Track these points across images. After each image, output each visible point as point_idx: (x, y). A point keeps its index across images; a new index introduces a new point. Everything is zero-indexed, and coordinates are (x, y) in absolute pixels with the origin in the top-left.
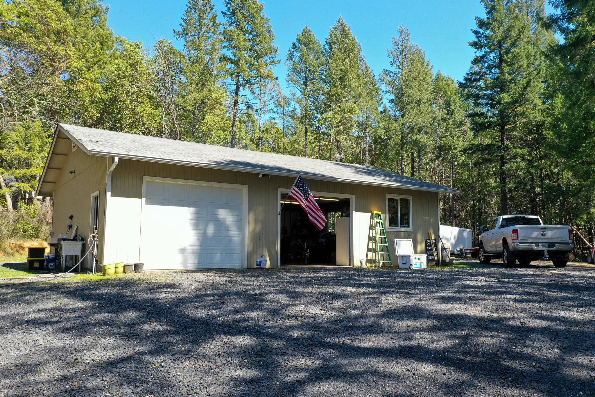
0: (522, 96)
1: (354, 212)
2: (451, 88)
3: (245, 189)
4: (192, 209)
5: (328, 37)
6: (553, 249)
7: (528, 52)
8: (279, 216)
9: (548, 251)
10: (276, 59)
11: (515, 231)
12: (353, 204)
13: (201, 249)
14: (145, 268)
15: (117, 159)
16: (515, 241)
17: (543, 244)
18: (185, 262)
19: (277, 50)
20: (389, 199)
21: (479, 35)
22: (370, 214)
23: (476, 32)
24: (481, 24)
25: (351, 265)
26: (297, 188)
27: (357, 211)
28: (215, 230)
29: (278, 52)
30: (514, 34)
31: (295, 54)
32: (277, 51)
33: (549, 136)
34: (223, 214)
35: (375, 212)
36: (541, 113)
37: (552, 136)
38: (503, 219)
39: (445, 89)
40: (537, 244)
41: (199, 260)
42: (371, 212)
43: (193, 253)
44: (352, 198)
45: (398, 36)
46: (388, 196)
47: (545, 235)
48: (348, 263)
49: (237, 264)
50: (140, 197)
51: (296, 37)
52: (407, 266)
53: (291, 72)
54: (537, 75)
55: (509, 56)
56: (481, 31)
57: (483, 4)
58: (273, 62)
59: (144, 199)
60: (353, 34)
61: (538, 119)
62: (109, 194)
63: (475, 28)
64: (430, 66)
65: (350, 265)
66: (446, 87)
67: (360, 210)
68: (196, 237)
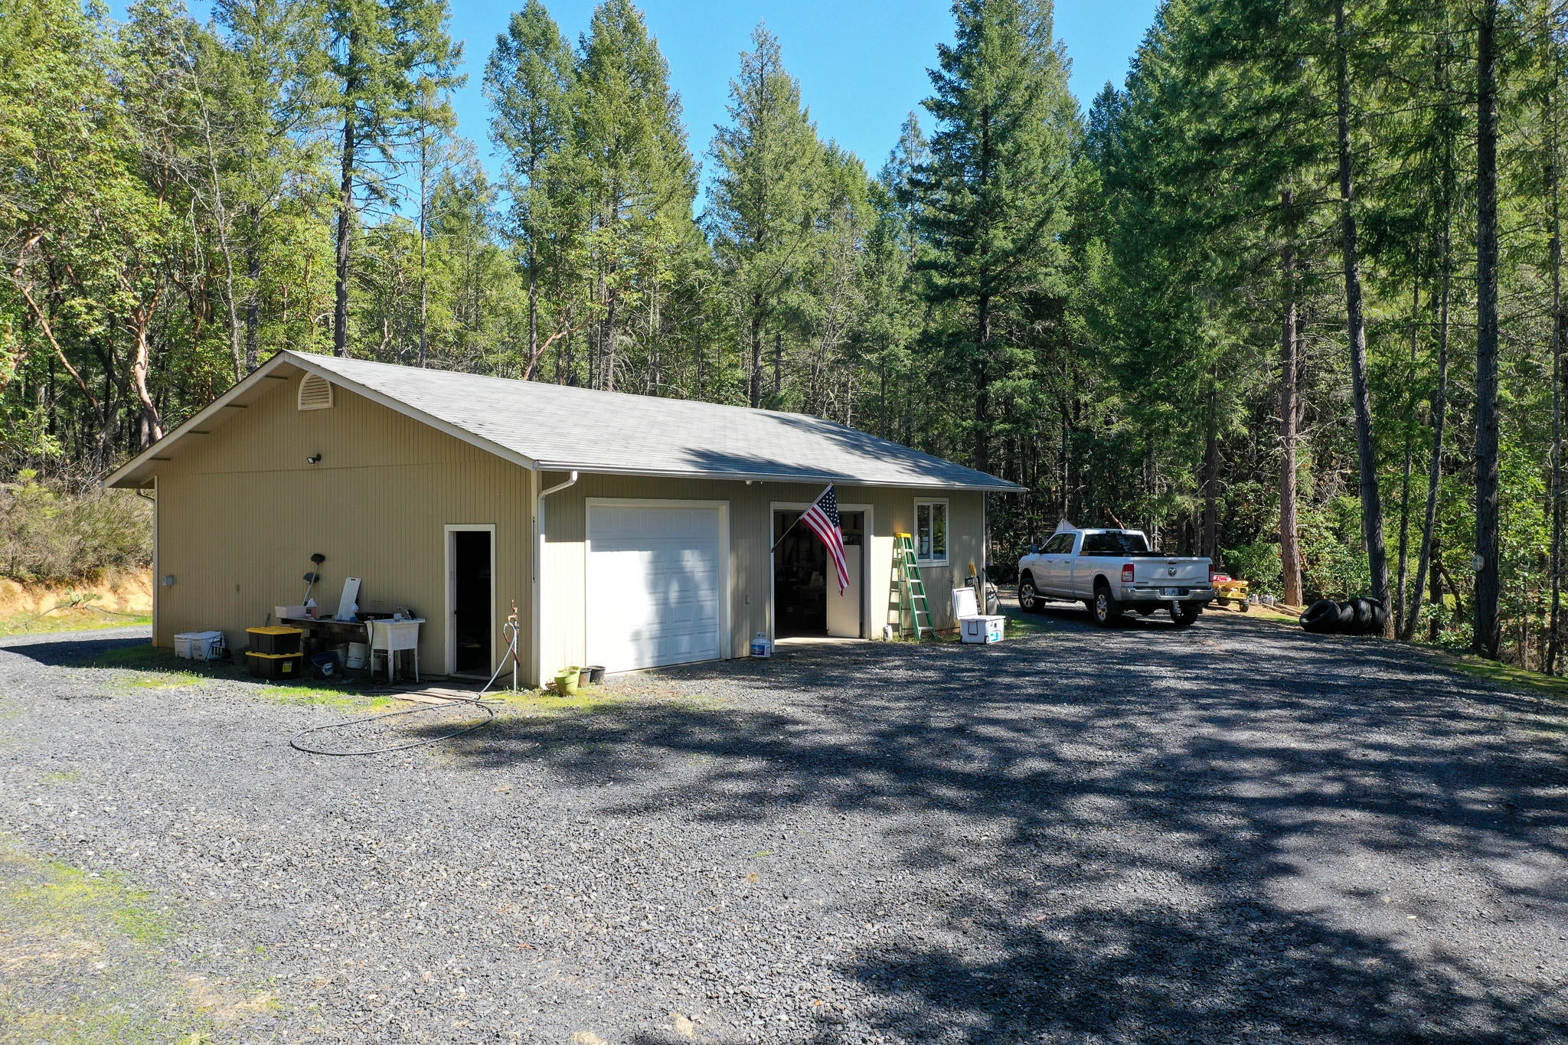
0: (1033, 238)
1: (872, 537)
2: (859, 181)
3: (723, 509)
4: (646, 555)
5: (589, 33)
6: (1187, 597)
7: (1044, 143)
8: (772, 554)
9: (1181, 602)
10: (455, 74)
11: (1129, 568)
12: (869, 521)
13: (663, 630)
14: (606, 676)
15: (575, 476)
16: (1127, 584)
17: (1171, 590)
18: (640, 658)
19: (459, 52)
20: (919, 507)
21: (941, 83)
22: (891, 539)
23: (936, 77)
24: (949, 59)
25: (866, 635)
26: (822, 507)
27: (876, 535)
28: (680, 591)
29: (463, 58)
30: (1018, 97)
31: (505, 64)
32: (458, 54)
33: (1075, 326)
34: (692, 561)
35: (903, 535)
36: (1061, 274)
37: (1082, 328)
38: (1086, 536)
39: (847, 186)
40: (1162, 589)
41: (659, 652)
42: (894, 535)
43: (652, 638)
44: (868, 509)
45: (752, 49)
46: (919, 502)
47: (1175, 573)
48: (857, 632)
49: (712, 652)
50: (582, 539)
51: (508, 23)
52: (979, 639)
53: (497, 115)
54: (1059, 193)
55: (1009, 145)
56: (947, 75)
57: (956, 16)
58: (445, 81)
59: (588, 542)
60: (650, 30)
61: (1057, 290)
62: (543, 537)
63: (936, 64)
64: (809, 123)
65: (861, 637)
66: (849, 180)
67: (879, 533)
68: (654, 608)
